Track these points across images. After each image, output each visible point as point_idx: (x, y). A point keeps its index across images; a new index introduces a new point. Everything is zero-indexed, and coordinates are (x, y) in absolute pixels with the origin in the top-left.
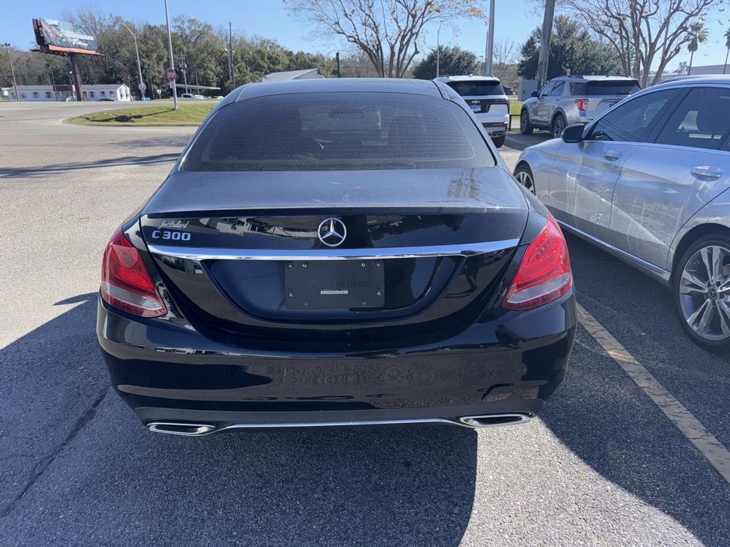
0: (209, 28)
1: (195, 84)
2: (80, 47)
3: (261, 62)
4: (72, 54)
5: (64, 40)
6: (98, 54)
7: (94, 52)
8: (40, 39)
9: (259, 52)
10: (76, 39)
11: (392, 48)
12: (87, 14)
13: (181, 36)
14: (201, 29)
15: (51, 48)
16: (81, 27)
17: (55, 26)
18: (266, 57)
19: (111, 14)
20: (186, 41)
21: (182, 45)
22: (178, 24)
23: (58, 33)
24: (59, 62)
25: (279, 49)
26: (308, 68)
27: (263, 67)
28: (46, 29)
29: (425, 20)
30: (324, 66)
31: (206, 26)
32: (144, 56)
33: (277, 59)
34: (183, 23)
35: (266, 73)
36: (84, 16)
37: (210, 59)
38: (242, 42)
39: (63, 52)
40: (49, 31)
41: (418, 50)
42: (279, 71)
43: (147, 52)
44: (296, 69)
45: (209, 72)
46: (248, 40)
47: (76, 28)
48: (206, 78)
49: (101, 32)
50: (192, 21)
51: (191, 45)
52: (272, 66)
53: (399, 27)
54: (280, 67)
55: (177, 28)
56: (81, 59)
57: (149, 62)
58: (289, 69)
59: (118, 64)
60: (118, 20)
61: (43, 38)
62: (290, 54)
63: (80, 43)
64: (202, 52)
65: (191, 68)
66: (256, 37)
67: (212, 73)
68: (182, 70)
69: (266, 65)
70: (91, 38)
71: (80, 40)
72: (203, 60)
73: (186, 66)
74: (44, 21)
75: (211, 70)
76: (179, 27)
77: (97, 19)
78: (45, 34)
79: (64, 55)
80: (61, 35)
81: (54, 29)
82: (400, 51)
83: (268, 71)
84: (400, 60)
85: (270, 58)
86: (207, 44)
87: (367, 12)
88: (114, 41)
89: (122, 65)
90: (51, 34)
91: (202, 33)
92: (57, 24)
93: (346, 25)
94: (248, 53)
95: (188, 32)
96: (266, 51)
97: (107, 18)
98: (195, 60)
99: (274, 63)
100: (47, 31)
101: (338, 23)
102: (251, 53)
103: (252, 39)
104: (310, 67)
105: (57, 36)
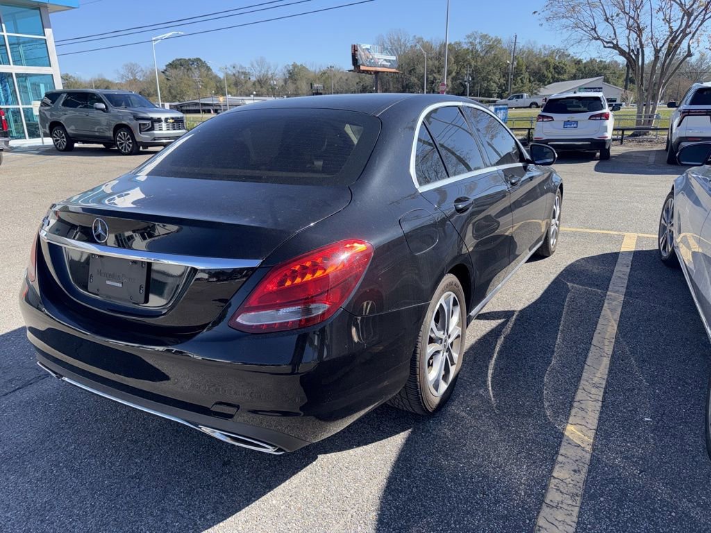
0: (498, 41)
1: (477, 96)
2: (384, 66)
3: (546, 73)
4: (377, 73)
5: (373, 61)
6: (397, 71)
7: (394, 70)
8: (355, 61)
9: (546, 62)
10: (382, 60)
11: (657, 51)
12: (396, 37)
13: (472, 51)
14: (491, 43)
15: (362, 68)
16: (387, 49)
17: (368, 49)
18: (551, 68)
19: (415, 36)
20: (475, 55)
21: (471, 60)
22: (471, 40)
23: (368, 55)
24: (369, 79)
25: (569, 58)
26: (596, 76)
27: (547, 77)
28: (360, 53)
29: (707, 17)
30: (615, 73)
31: (496, 40)
32: (436, 71)
33: (563, 68)
34: (475, 38)
35: (549, 83)
36: (394, 39)
37: (495, 71)
38: (530, 53)
39: (371, 71)
40: (363, 53)
41: (692, 50)
42: (564, 80)
43: (439, 68)
44: (582, 78)
45: (492, 84)
46: (536, 51)
47: (384, 50)
48: (489, 90)
49: (404, 52)
50: (484, 37)
51: (479, 59)
52: (556, 76)
53: (670, 27)
54: (565, 76)
55: (469, 45)
56: (385, 76)
57: (439, 77)
58: (574, 77)
59: (414, 79)
60: (420, 40)
61: (357, 60)
62: (579, 62)
63: (385, 63)
64: (489, 64)
65: (475, 81)
66: (545, 47)
67: (495, 85)
68: (466, 83)
69: (550, 75)
70: (394, 58)
71: (385, 60)
72: (488, 73)
73: (470, 79)
74: (360, 46)
75: (494, 82)
76: (471, 43)
77: (403, 41)
78: (359, 56)
79: (371, 74)
80: (371, 57)
81: (367, 52)
82: (668, 54)
83: (551, 81)
84: (666, 64)
85: (555, 68)
86: (495, 57)
87: (632, 13)
88: (413, 60)
89: (416, 81)
90: (363, 57)
91: (491, 47)
92: (369, 47)
93: (604, 30)
94: (534, 63)
95: (478, 47)
96: (553, 61)
97: (411, 39)
98: (480, 74)
99: (559, 73)
100: (361, 55)
101: (594, 29)
102: (537, 64)
103: (540, 49)
104: (598, 75)
105: (368, 58)
